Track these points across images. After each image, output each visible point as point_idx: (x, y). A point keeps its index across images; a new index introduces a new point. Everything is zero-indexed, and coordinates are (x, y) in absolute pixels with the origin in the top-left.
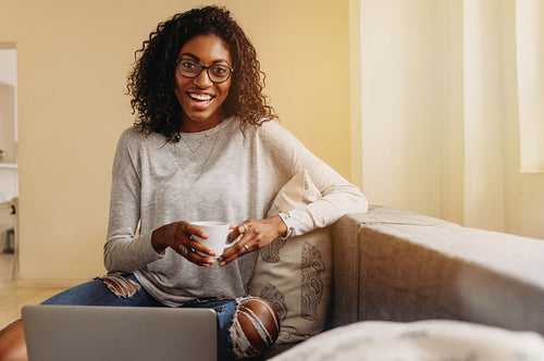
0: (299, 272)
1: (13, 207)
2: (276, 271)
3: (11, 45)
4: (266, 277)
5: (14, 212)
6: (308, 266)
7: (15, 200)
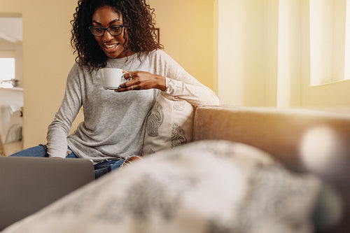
0: (170, 143)
1: (21, 113)
2: (156, 142)
3: (19, 15)
4: (150, 146)
5: (22, 116)
6: (176, 139)
7: (22, 108)
